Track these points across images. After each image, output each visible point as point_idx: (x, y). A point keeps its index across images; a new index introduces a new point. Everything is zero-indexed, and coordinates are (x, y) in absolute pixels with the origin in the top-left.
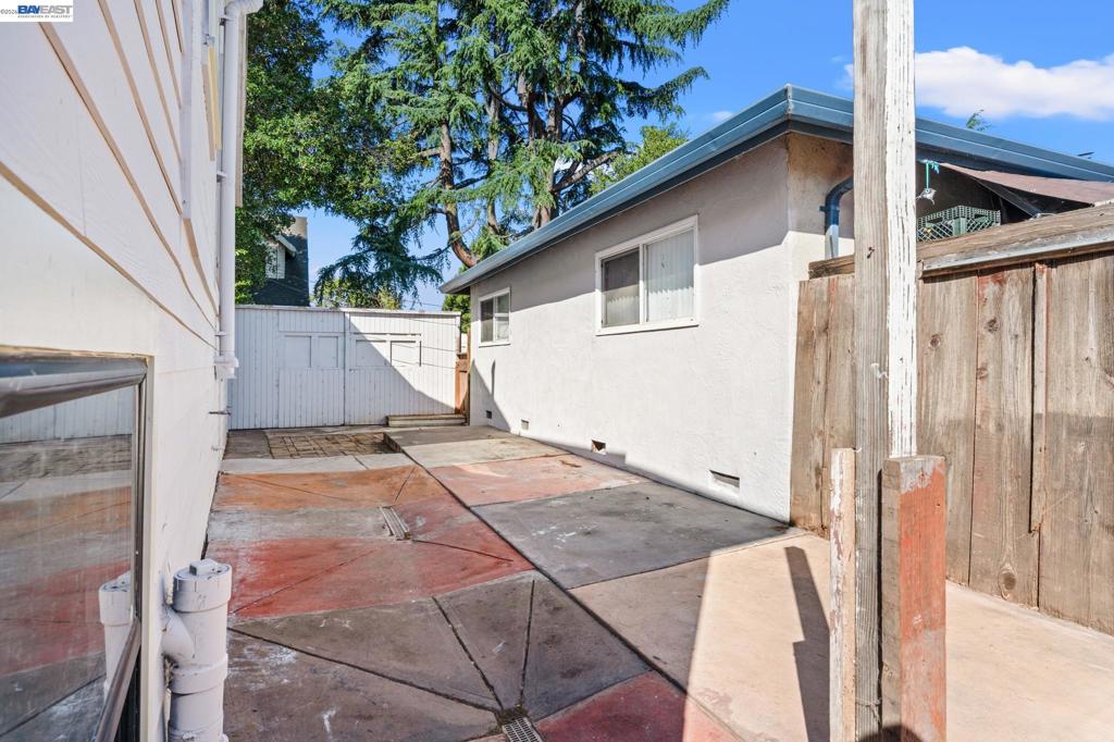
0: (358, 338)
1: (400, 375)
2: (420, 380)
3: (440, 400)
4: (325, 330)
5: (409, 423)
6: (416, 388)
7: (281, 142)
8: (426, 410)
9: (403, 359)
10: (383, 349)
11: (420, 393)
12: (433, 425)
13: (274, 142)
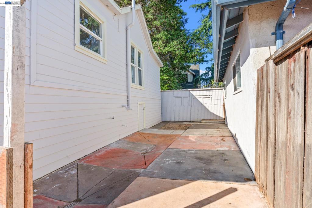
0: (194, 97)
1: (206, 108)
2: (212, 109)
3: (219, 115)
4: (185, 95)
5: (207, 122)
6: (211, 111)
7: (172, 49)
8: (214, 118)
9: (207, 103)
10: (201, 100)
11: (212, 113)
12: (215, 123)
13: (170, 49)
